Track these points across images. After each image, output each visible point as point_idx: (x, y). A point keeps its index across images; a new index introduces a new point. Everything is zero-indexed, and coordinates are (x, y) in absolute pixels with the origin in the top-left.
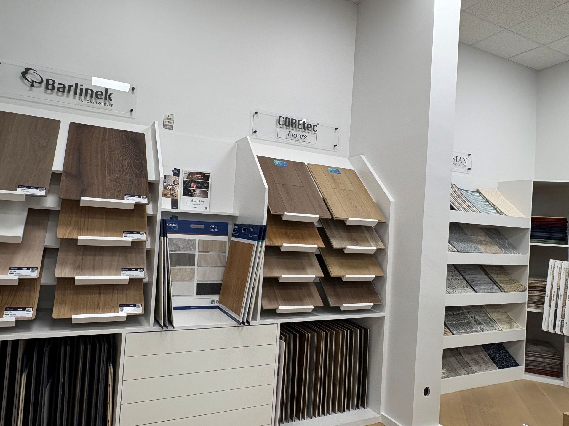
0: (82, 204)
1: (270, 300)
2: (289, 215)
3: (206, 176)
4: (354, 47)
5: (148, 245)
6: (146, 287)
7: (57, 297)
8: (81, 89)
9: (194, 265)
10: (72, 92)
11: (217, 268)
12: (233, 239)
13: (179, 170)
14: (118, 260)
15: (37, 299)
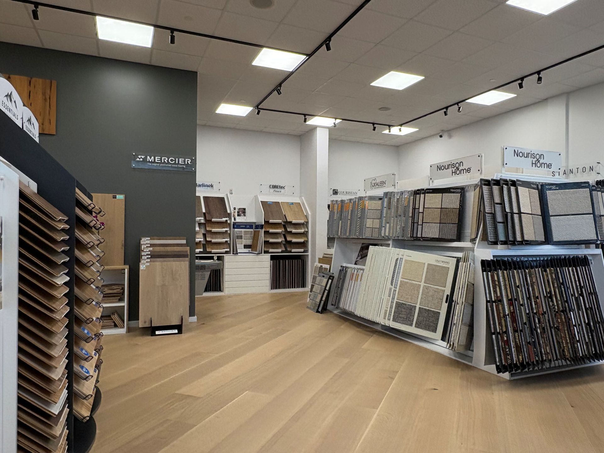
0: (212, 221)
1: (267, 247)
2: (271, 221)
3: (244, 209)
4: (299, 153)
5: (229, 232)
6: (229, 244)
7: (207, 246)
8: (204, 185)
9: (242, 239)
10: (202, 186)
11: (250, 240)
12: (255, 230)
13: (235, 208)
14: (221, 236)
15: (202, 246)
